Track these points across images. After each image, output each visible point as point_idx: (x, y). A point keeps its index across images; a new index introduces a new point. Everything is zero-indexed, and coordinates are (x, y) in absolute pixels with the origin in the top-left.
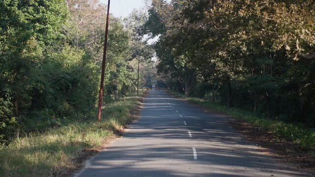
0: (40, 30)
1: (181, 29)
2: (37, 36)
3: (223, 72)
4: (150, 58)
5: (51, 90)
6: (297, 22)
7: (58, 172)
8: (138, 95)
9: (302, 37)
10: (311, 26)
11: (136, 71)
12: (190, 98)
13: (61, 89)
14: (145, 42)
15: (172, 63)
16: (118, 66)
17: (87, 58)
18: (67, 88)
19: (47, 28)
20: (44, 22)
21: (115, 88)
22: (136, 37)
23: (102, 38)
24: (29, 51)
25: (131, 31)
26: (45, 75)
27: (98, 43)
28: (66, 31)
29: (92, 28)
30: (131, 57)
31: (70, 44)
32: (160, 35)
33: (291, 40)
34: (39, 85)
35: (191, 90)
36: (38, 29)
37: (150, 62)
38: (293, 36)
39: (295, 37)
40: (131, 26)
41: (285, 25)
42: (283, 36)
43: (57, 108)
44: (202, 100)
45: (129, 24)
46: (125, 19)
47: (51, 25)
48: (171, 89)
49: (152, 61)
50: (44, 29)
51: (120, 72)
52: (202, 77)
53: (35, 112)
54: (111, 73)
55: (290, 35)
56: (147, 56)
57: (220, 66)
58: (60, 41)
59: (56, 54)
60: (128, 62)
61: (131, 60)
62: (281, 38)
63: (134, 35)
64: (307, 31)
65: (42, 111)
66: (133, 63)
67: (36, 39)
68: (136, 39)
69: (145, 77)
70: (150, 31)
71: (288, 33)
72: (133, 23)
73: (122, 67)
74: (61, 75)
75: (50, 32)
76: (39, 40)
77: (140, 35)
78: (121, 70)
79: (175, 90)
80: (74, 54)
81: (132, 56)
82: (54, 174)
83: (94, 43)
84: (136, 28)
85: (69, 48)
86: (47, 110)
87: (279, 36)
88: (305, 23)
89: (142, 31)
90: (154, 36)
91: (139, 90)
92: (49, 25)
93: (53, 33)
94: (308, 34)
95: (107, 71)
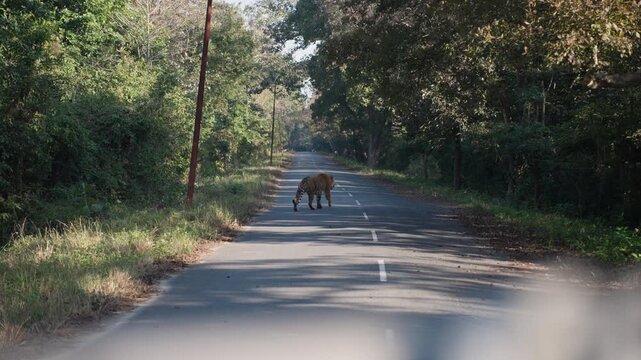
0: (71, 22)
1: (361, 24)
2: (65, 34)
3: (446, 118)
4: (299, 87)
5: (93, 145)
6: (595, 9)
7: (103, 300)
8: (271, 164)
9: (606, 37)
10: (624, 17)
11: (269, 116)
12: (377, 172)
13: (113, 145)
14: (289, 57)
15: (342, 100)
16: (232, 103)
17: (167, 82)
18: (126, 143)
19: (86, 20)
20: (78, 6)
21: (224, 148)
22: (269, 46)
23: (199, 44)
24: (47, 64)
25: (259, 33)
26: (80, 115)
27: (190, 55)
28: (125, 27)
29: (179, 22)
30: (259, 87)
31: (134, 53)
32: (318, 42)
33: (584, 44)
34: (67, 131)
35: (380, 155)
36: (67, 20)
37: (298, 96)
38: (586, 37)
39: (592, 39)
40: (261, 23)
41: (571, 14)
42: (568, 36)
43: (104, 181)
44: (401, 176)
45: (257, 17)
46: (249, 8)
47: (95, 13)
48: (340, 153)
49: (303, 96)
50: (78, 20)
51: (235, 115)
52: (404, 129)
53: (59, 188)
54: (218, 115)
55: (582, 34)
56: (293, 85)
57: (440, 103)
58: (112, 48)
59: (104, 72)
60: (253, 96)
61: (258, 92)
62: (564, 39)
63: (266, 41)
64: (615, 26)
65: (73, 189)
66: (264, 99)
67: (64, 40)
68: (271, 50)
69: (287, 128)
70: (300, 34)
71: (577, 30)
72: (263, 16)
73: (239, 106)
74: (114, 116)
75: (91, 29)
76: (69, 44)
77: (278, 40)
78: (237, 112)
79: (348, 156)
80: (140, 75)
81: (262, 84)
82: (93, 304)
83: (183, 54)
84: (269, 26)
85: (129, 61)
86: (83, 184)
87: (559, 37)
88: (612, 10)
89: (282, 33)
90: (306, 44)
91: (274, 155)
92: (89, 14)
93: (96, 29)
94: (617, 33)
95: (209, 110)
